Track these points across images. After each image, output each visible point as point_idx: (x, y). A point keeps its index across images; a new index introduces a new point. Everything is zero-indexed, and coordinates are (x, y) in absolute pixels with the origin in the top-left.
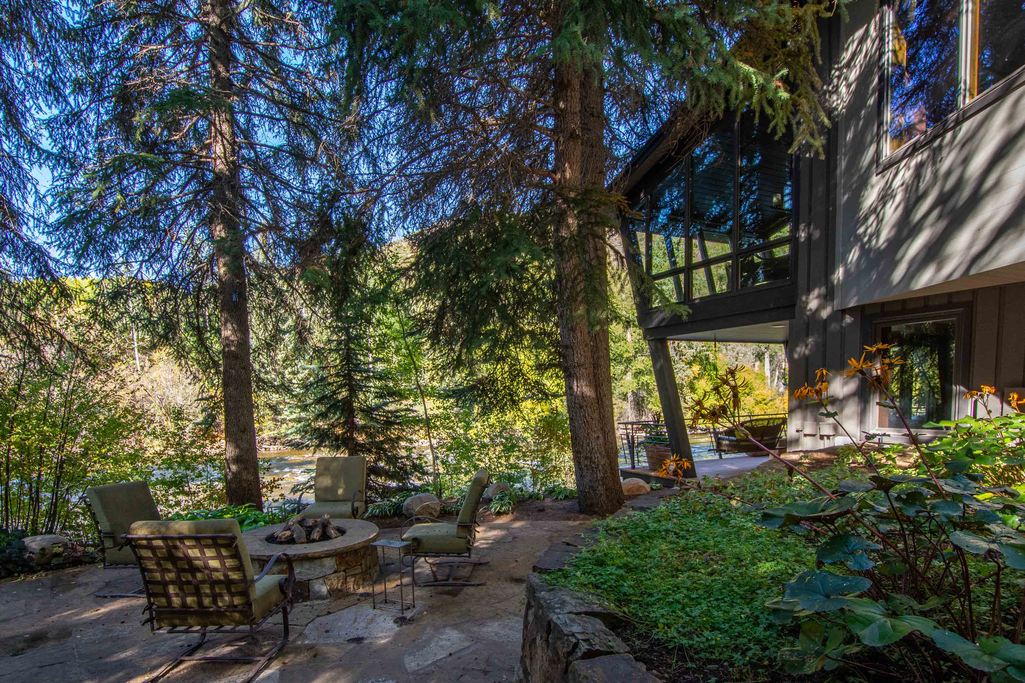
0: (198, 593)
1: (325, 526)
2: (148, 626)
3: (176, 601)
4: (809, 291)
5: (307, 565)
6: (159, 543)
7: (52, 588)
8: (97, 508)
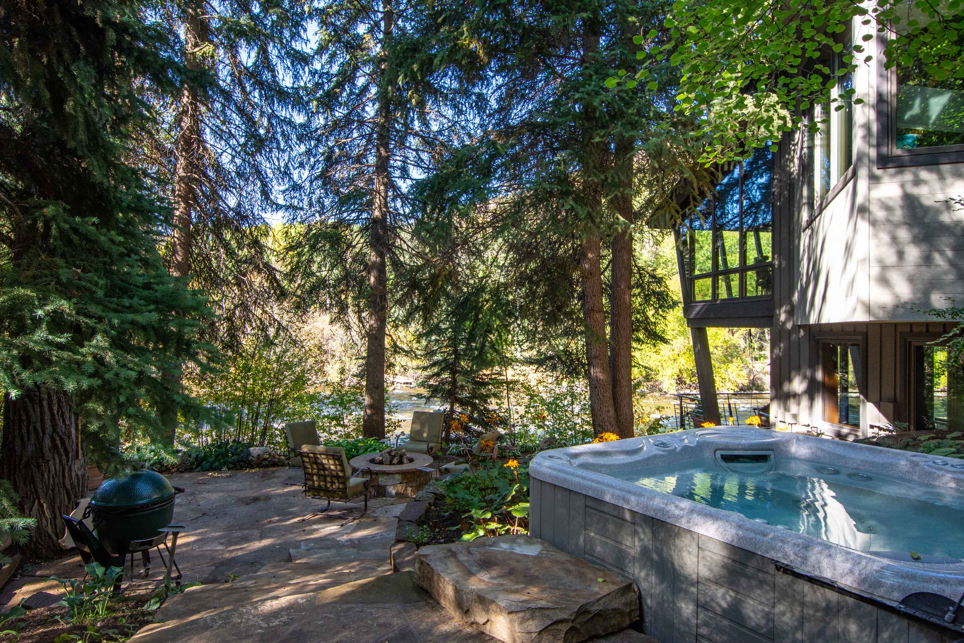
0: (325, 481)
1: (401, 457)
2: (304, 494)
3: (316, 483)
4: (781, 306)
5: (385, 477)
6: (312, 455)
7: (262, 477)
8: (289, 435)
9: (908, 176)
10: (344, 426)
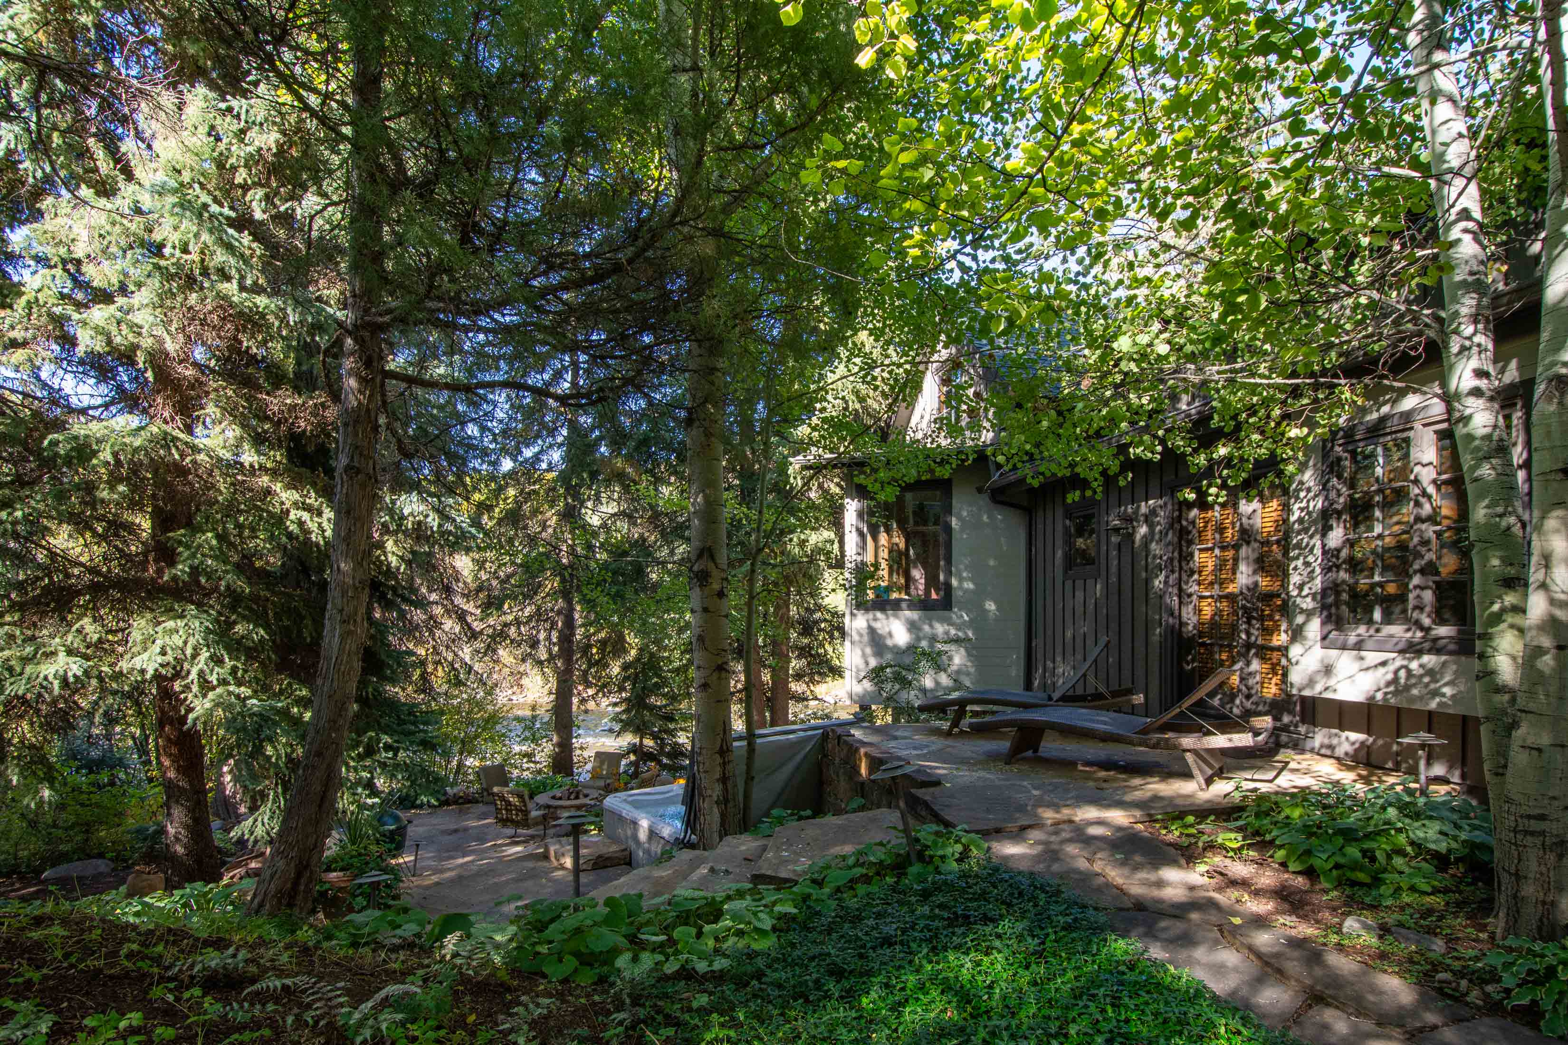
0: (512, 814)
2: (495, 825)
3: (505, 816)
6: (501, 794)
7: (460, 813)
8: (482, 774)
9: (870, 615)
10: (535, 762)
